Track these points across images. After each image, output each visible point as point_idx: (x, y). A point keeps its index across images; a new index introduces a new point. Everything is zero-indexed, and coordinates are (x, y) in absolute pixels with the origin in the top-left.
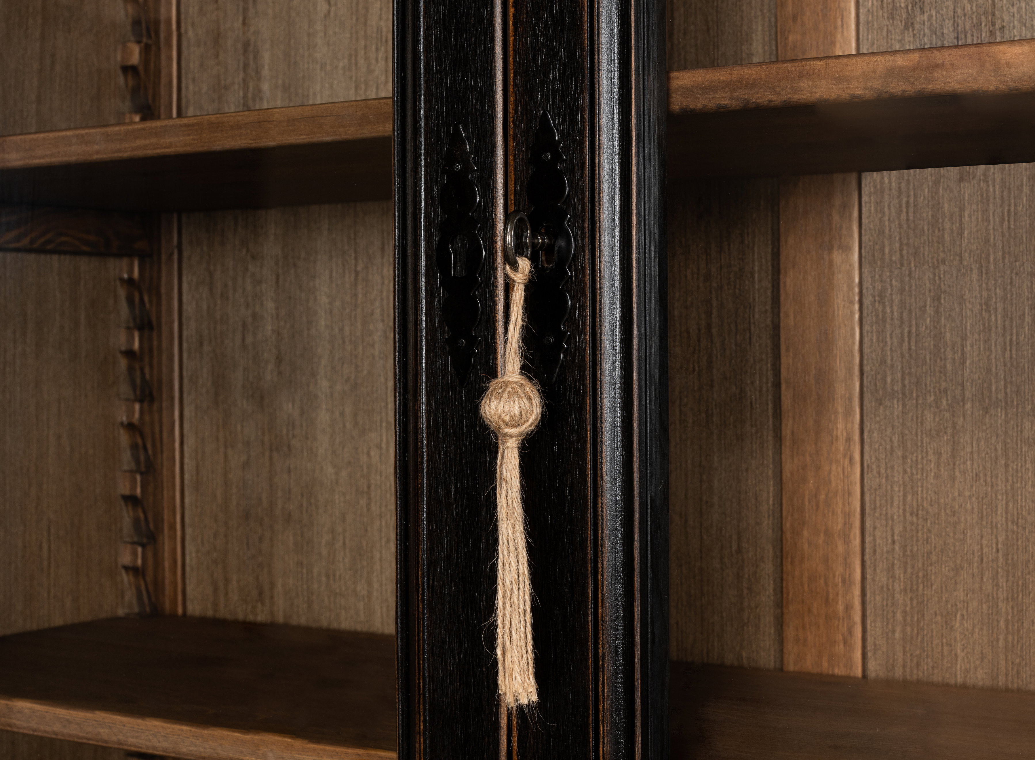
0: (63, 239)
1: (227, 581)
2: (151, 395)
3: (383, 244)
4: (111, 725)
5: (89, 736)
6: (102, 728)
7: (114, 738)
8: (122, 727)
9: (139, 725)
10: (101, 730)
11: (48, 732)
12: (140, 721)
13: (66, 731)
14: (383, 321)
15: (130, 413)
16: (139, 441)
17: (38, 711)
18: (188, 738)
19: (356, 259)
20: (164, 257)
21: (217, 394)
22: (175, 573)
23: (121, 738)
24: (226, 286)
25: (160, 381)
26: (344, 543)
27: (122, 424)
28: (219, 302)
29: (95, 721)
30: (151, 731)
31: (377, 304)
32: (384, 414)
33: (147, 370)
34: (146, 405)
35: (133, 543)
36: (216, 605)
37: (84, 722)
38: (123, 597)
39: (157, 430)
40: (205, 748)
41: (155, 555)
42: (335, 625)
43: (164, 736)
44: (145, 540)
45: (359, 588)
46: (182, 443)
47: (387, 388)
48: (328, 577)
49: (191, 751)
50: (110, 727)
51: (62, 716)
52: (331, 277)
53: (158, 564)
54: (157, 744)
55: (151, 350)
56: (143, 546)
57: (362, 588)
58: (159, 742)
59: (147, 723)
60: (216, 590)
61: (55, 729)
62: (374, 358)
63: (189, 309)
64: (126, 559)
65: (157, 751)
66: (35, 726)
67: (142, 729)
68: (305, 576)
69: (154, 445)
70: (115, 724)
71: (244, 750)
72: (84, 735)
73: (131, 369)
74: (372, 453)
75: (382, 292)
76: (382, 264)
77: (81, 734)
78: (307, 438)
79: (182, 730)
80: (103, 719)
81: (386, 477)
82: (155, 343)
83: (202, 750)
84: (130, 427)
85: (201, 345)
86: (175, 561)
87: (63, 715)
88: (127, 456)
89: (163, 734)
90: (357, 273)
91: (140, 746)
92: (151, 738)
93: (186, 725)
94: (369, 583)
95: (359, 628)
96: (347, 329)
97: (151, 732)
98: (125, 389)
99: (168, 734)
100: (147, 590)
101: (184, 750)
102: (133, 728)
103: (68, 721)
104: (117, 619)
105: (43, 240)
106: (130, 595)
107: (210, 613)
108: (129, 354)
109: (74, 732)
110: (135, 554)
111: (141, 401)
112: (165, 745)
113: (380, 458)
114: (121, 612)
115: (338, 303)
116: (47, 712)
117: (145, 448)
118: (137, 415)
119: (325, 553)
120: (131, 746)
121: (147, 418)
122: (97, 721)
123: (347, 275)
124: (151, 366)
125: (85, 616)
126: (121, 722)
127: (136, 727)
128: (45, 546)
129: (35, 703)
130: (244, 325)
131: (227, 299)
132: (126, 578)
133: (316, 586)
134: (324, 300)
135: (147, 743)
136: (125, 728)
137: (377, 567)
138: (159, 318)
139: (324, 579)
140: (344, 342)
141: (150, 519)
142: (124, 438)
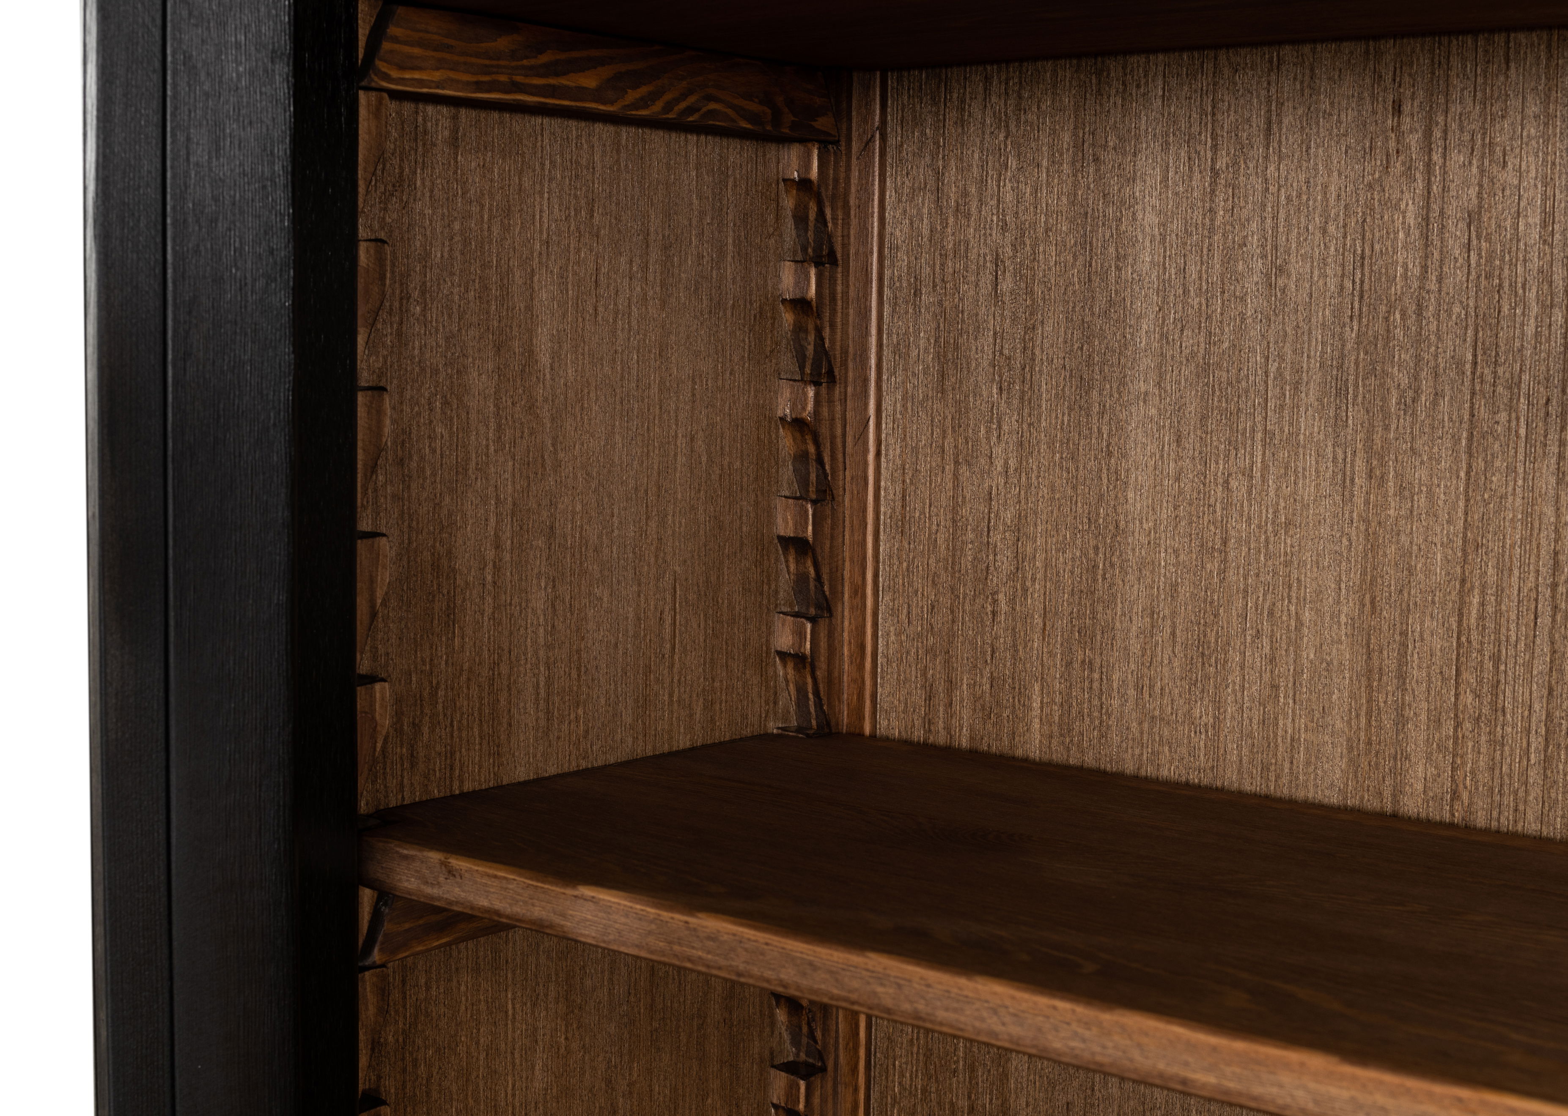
0: (713, 106)
1: (951, 685)
2: (831, 373)
3: (1269, 123)
4: (902, 982)
5: (854, 996)
6: (882, 985)
7: (907, 1007)
8: (924, 988)
9: (960, 989)
10: (880, 989)
11: (768, 981)
12: (962, 981)
13: (805, 982)
14: (1264, 256)
15: (798, 401)
16: (812, 449)
17: (749, 940)
18: (1068, 1024)
19: (1215, 148)
20: (855, 146)
21: (943, 375)
22: (861, 667)
23: (921, 1006)
24: (965, 194)
25: (845, 352)
26: (1173, 634)
27: (782, 419)
28: (951, 220)
29: (867, 970)
30: (987, 1001)
31: (1254, 226)
32: (1259, 418)
33: (827, 333)
34: (823, 389)
35: (796, 615)
36: (927, 723)
37: (843, 969)
38: (775, 703)
39: (839, 431)
40: (1104, 1047)
41: (831, 635)
42: (1149, 770)
43: (1015, 1015)
44: (812, 611)
45: (1197, 712)
46: (878, 454)
47: (1266, 373)
48: (1139, 689)
49: (1073, 1049)
50: (899, 986)
51: (799, 955)
52: (1165, 179)
53: (833, 650)
54: (999, 1028)
55: (833, 299)
56: (813, 620)
57: (1203, 712)
58: (1004, 1024)
59: (980, 987)
60: (929, 698)
61: (782, 976)
62: (1243, 320)
63: (898, 233)
64: (784, 640)
65: (998, 1039)
66: (742, 967)
67: (967, 997)
68: (1096, 685)
69: (833, 457)
70: (910, 981)
71: (1191, 1060)
72: (844, 994)
73: (799, 329)
74: (1234, 484)
75: (1264, 206)
76: (1266, 158)
77: (835, 991)
78: (1110, 454)
79: (1055, 1008)
80: (885, 969)
81: (1259, 527)
82: (839, 288)
83: (1098, 1049)
84: (798, 425)
85: (917, 293)
86: (862, 647)
87: (802, 953)
88: (787, 472)
89: (1011, 1010)
90: (1215, 173)
91: (962, 1026)
92: (985, 1014)
93: (1063, 998)
94: (1218, 704)
95: (1194, 778)
96: (1193, 270)
97: (986, 1005)
98: (787, 361)
99: (1023, 1012)
100: (816, 693)
101: (1057, 1045)
102: (948, 991)
103: (811, 964)
104: (766, 737)
105: (683, 105)
106: (787, 698)
107: (918, 735)
108: (800, 305)
109: (823, 986)
110: (800, 634)
111: (817, 384)
112: (1015, 1030)
113: (1250, 493)
114: (773, 727)
115: (1176, 225)
116: (767, 944)
117: (820, 461)
118: (810, 407)
119: (1135, 647)
120: (941, 1024)
121: (825, 412)
122: (873, 972)
123: (1197, 176)
124: (833, 326)
125: (723, 732)
126: (922, 978)
127: (955, 990)
128: (668, 620)
129: (742, 925)
130: (997, 260)
131: (968, 216)
132: (783, 671)
133: (1116, 703)
134: (1150, 219)
135: (977, 1024)
136: (930, 990)
137: (1235, 677)
138: (845, 246)
139: (1132, 692)
140: (1186, 292)
141: (825, 577)
142: (786, 442)
